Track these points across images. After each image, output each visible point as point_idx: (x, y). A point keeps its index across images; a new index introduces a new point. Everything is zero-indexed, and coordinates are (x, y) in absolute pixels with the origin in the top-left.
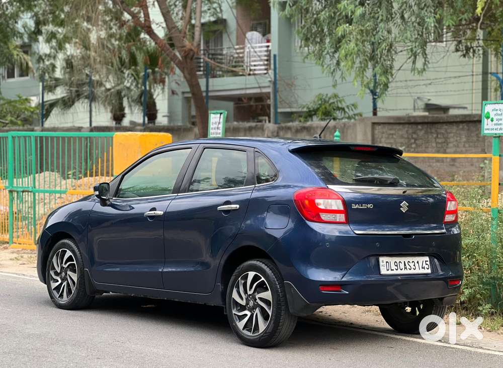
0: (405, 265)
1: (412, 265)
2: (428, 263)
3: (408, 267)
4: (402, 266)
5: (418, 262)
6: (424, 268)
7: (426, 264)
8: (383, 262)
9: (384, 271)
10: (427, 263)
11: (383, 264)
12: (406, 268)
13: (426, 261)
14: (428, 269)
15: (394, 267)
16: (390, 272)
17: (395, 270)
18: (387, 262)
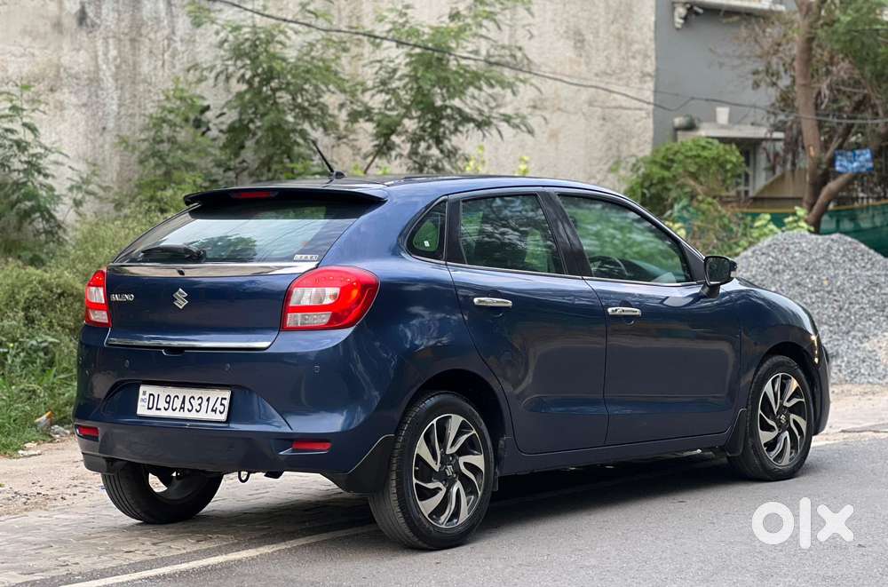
0: (183, 402)
1: (196, 403)
2: (226, 403)
3: (187, 405)
4: (178, 403)
5: (208, 400)
6: (215, 411)
7: (222, 404)
8: (144, 393)
9: (142, 410)
10: (224, 402)
11: (144, 397)
12: (183, 408)
13: (222, 399)
14: (221, 413)
15: (162, 404)
16: (153, 413)
17: (163, 409)
18: (150, 395)
